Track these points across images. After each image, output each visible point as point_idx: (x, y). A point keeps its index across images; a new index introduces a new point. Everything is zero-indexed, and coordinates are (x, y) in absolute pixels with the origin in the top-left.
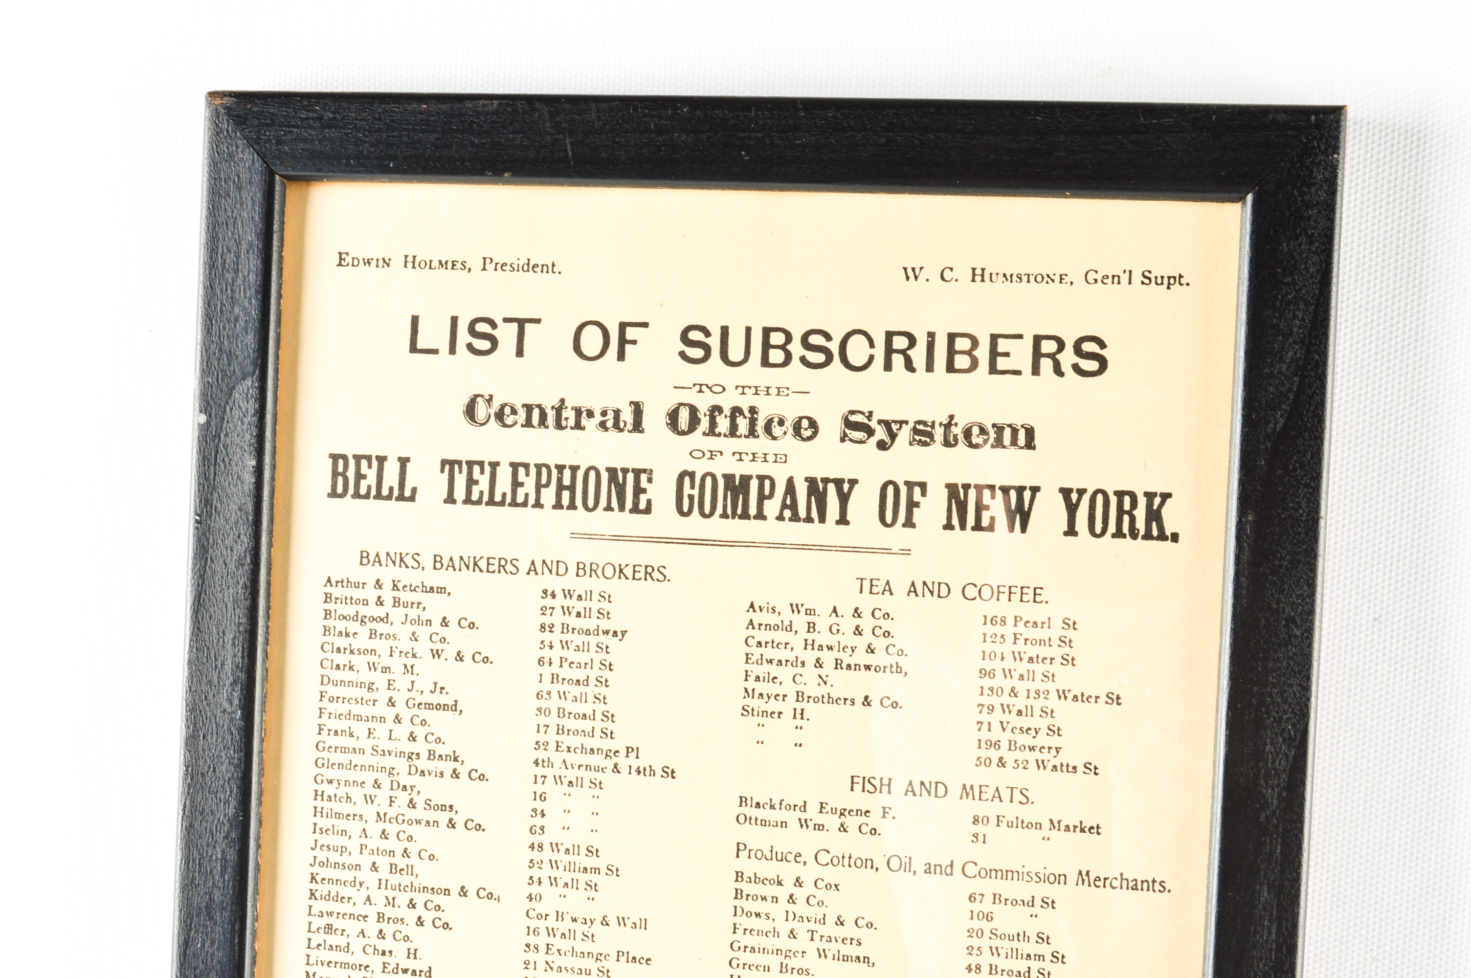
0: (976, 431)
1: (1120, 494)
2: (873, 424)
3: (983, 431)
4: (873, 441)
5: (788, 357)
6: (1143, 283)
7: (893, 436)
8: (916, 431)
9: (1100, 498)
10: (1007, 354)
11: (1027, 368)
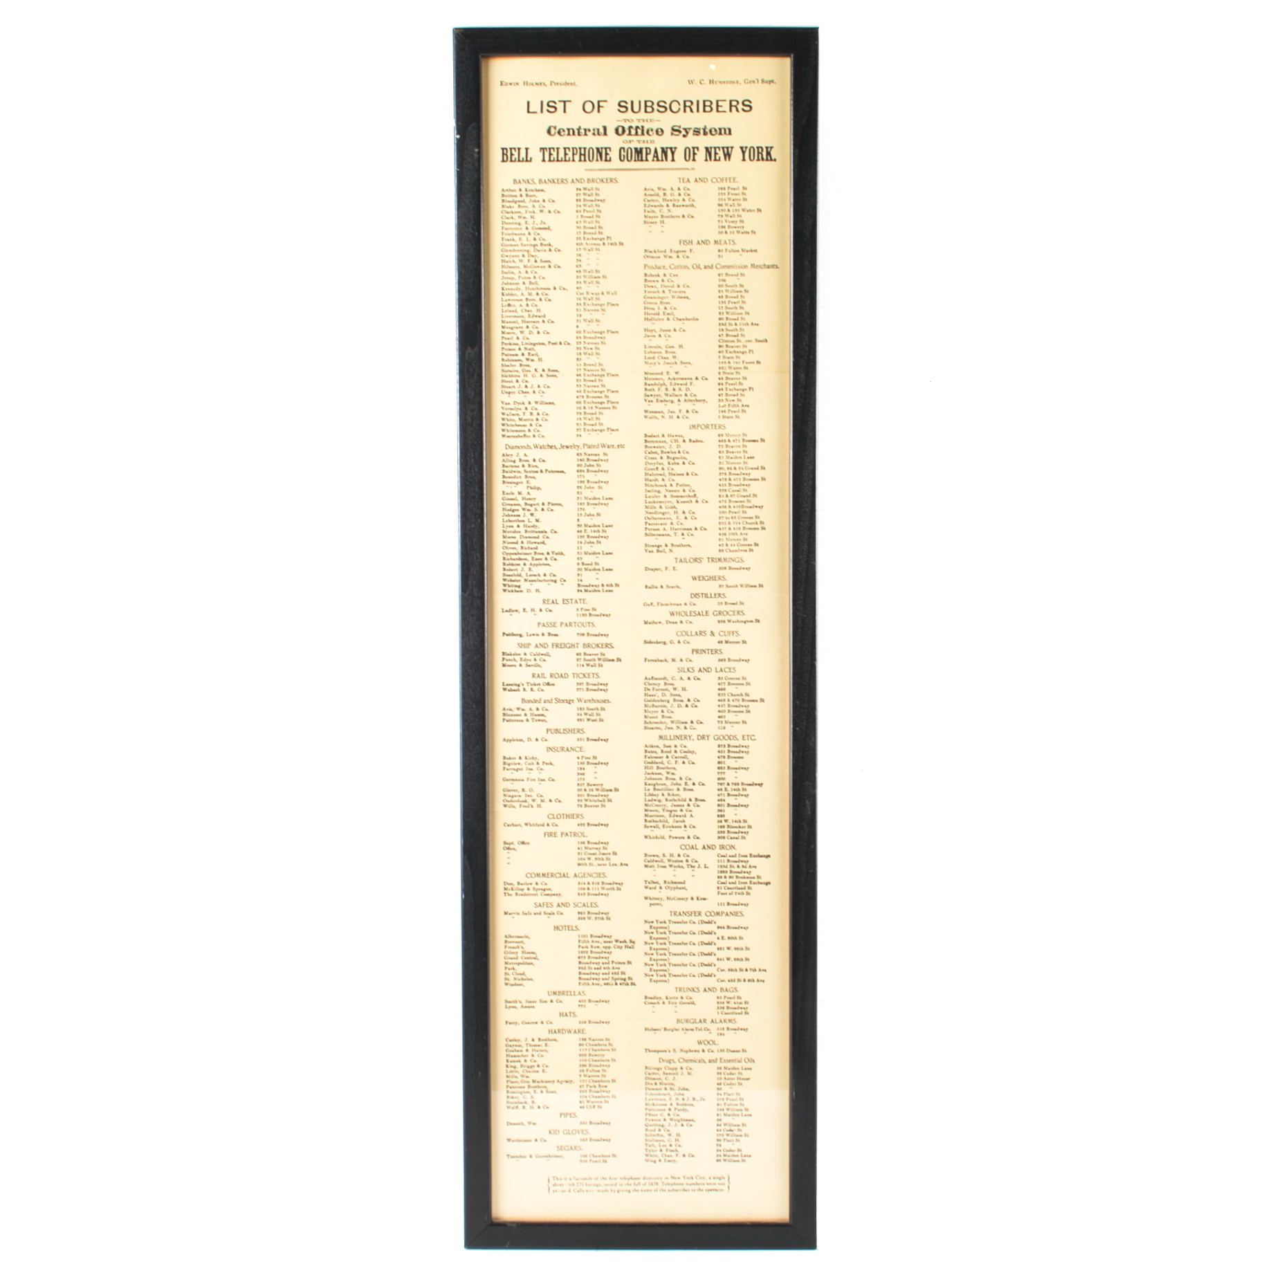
0: (713, 130)
1: (758, 148)
2: (681, 130)
3: (715, 130)
4: (681, 135)
5: (653, 109)
7: (687, 133)
8: (695, 131)
9: (752, 150)
10: (721, 106)
11: (728, 110)
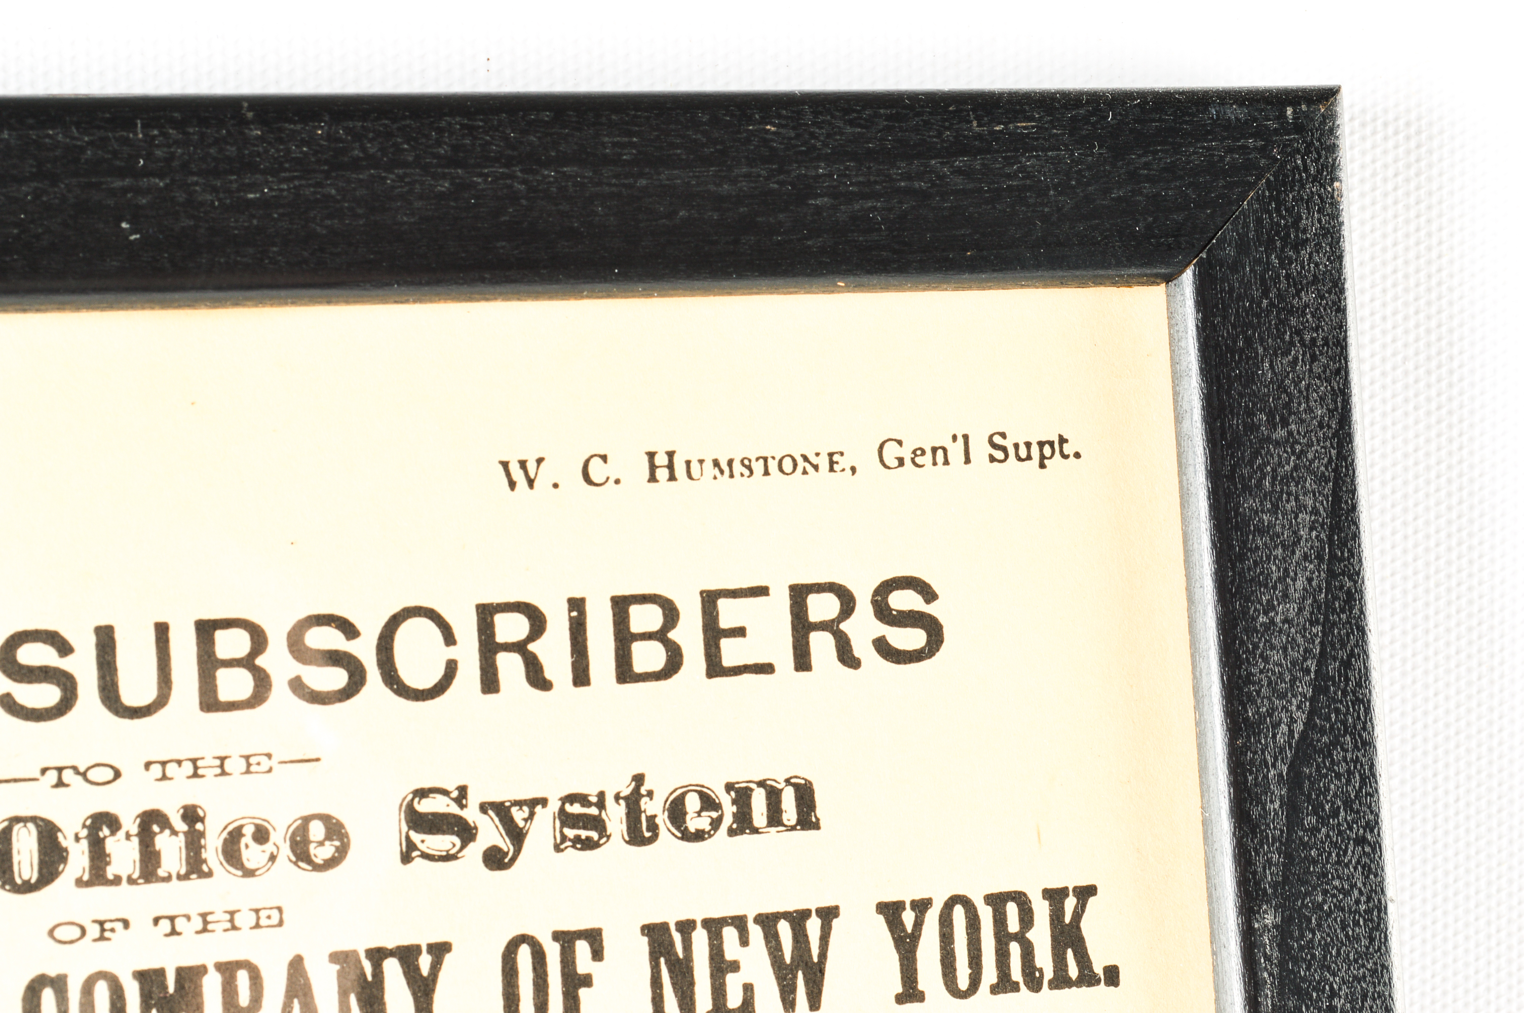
0: (693, 803)
1: (997, 901)
2: (472, 814)
3: (708, 803)
4: (475, 850)
5: (262, 682)
6: (992, 459)
7: (517, 836)
8: (566, 819)
9: (959, 914)
10: (740, 632)
11: (784, 658)
